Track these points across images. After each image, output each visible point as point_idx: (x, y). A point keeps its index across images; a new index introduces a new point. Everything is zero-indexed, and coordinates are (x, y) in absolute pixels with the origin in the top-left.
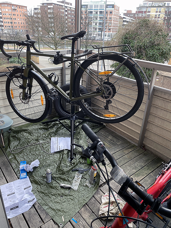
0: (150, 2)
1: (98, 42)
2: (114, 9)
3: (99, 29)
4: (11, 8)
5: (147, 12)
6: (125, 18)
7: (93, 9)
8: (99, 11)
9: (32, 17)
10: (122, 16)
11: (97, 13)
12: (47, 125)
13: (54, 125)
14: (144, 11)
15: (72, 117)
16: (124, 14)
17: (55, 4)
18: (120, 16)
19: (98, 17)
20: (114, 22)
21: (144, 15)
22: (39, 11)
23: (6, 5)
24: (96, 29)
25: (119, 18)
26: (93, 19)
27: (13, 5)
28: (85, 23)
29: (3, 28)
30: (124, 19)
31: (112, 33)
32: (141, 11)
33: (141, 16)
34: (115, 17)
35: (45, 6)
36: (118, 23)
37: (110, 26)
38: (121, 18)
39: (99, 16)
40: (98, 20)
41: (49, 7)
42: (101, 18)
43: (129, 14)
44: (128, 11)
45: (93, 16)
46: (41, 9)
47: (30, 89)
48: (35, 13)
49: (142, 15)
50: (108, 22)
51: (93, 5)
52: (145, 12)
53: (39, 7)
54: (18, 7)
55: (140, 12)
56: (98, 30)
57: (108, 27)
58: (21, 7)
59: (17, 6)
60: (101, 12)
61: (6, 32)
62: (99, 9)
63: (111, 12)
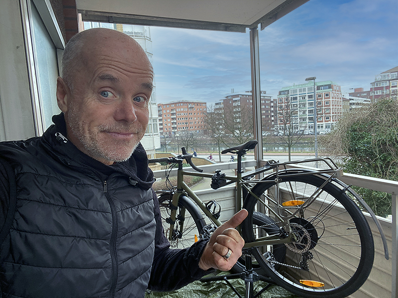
0: (392, 74)
1: (311, 137)
2: (331, 89)
3: (310, 119)
4: (188, 107)
5: (391, 87)
6: (353, 100)
7: (298, 94)
8: (307, 96)
9: (211, 114)
10: (348, 97)
11: (304, 98)
12: (208, 285)
13: (219, 286)
14: (385, 86)
15: (247, 275)
16: (350, 94)
17: (242, 95)
18: (344, 97)
19: (307, 104)
20: (334, 107)
21: (386, 92)
22: (222, 106)
23: (182, 104)
24: (304, 119)
25: (342, 100)
26: (298, 106)
27: (190, 103)
28: (287, 113)
29: (176, 130)
30: (351, 102)
31: (332, 122)
32: (378, 86)
33: (381, 94)
34: (334, 99)
35: (230, 100)
36: (342, 107)
37: (327, 113)
38: (345, 100)
39: (307, 102)
40: (307, 107)
41: (234, 99)
42: (311, 104)
43: (358, 93)
44: (356, 90)
45: (298, 103)
46: (223, 103)
47: (181, 224)
48: (216, 109)
49: (383, 93)
50: (324, 108)
51: (298, 89)
52: (388, 88)
53: (222, 101)
54: (196, 104)
55: (376, 89)
56: (307, 120)
57: (324, 115)
58: (199, 104)
59: (194, 103)
60: (310, 97)
61: (178, 135)
62: (307, 93)
63: (327, 95)
